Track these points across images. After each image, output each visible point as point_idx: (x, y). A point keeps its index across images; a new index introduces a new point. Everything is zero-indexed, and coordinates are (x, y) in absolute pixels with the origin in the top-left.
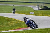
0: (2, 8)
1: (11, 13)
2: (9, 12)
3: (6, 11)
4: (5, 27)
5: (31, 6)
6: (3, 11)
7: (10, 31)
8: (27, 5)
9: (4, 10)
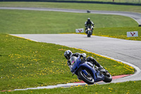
0: (50, 19)
1: (75, 32)
2: (67, 32)
3: (60, 27)
4: (58, 72)
5: (131, 13)
6: (50, 27)
7: (72, 84)
8: (119, 12)
9: (55, 25)
